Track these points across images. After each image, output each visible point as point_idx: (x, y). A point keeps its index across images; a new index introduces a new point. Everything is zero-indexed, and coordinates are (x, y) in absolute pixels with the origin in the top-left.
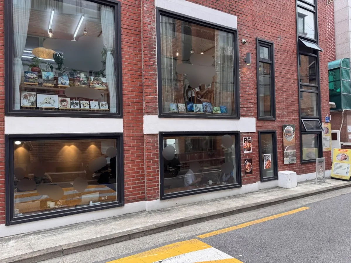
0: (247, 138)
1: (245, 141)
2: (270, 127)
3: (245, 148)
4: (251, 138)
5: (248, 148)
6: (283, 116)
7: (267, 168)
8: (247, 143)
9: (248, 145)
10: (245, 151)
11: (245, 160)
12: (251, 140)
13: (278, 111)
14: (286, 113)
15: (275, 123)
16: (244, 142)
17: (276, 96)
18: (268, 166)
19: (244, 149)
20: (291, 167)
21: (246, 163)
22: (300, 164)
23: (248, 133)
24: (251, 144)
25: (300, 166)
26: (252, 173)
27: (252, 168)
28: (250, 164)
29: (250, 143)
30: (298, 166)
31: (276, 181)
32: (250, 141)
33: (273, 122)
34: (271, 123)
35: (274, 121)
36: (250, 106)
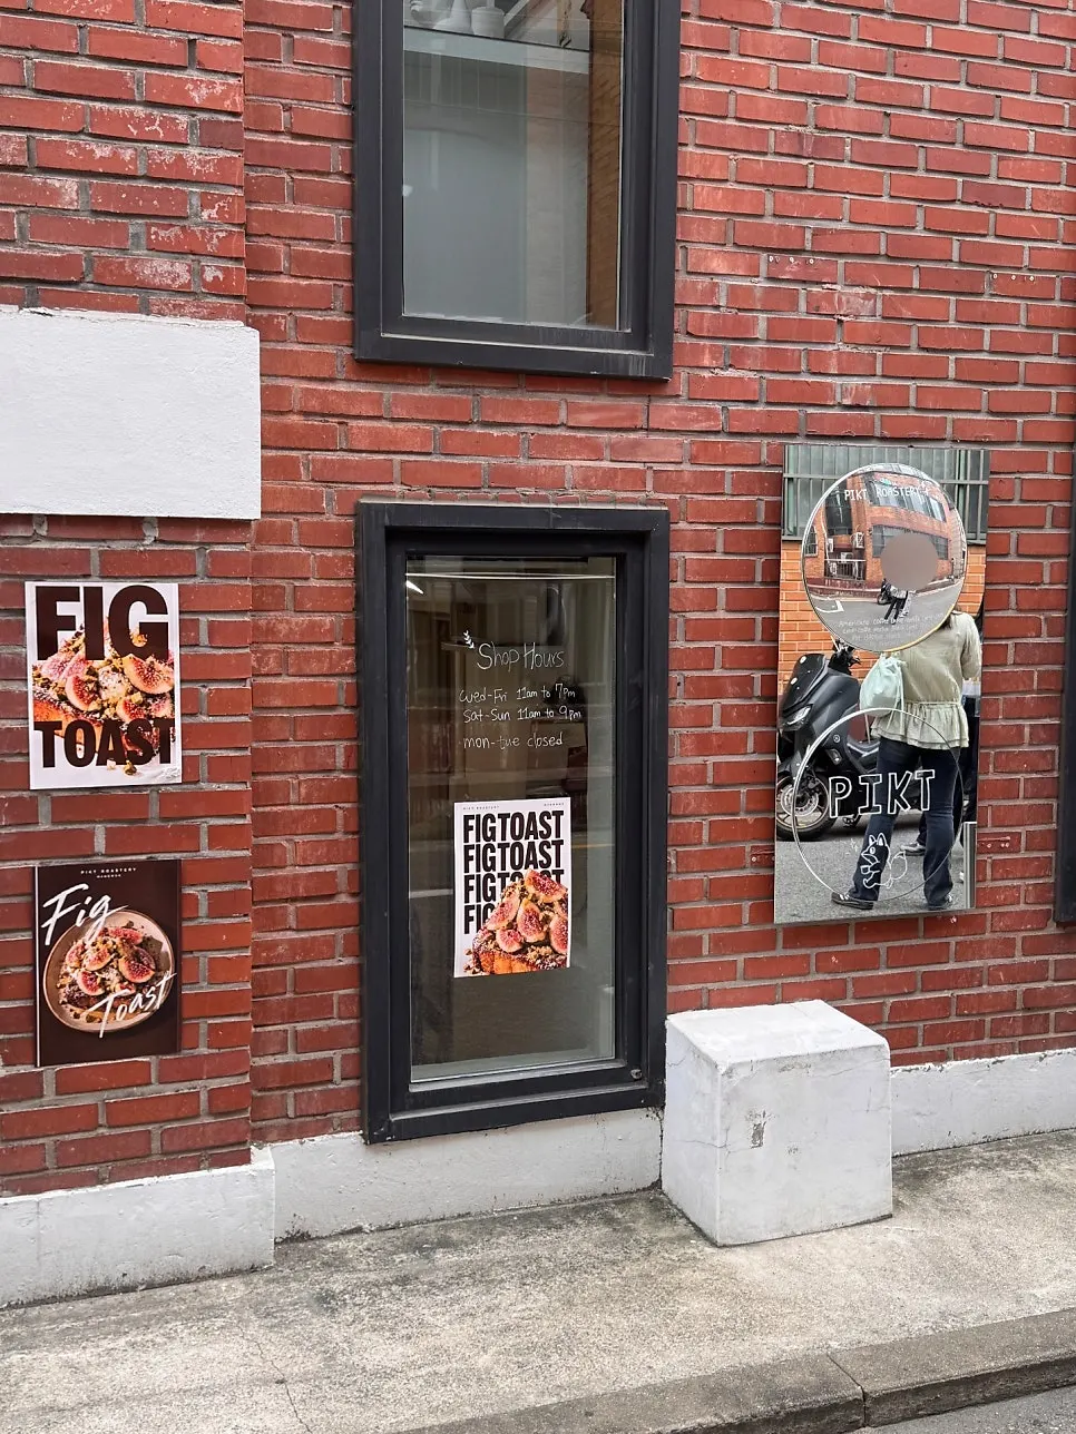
0: (94, 596)
1: (64, 636)
2: (572, 465)
3: (48, 729)
4: (169, 591)
5: (112, 726)
6: (805, 333)
7: (501, 967)
8: (95, 652)
9: (114, 688)
10: (49, 761)
11: (54, 880)
12: (172, 618)
13: (718, 265)
14: (857, 301)
15: (666, 411)
16: (47, 647)
17: (691, 63)
18: (525, 946)
19: (36, 738)
20: (895, 958)
21: (66, 923)
22: (1052, 929)
23: (134, 524)
24: (170, 677)
25: (1031, 947)
26: (174, 1049)
27: (175, 986)
28: (148, 928)
29: (163, 655)
30: (1007, 947)
31: (630, 1127)
32: (156, 634)
33: (635, 403)
34: (587, 419)
35: (652, 385)
36: (169, 153)
